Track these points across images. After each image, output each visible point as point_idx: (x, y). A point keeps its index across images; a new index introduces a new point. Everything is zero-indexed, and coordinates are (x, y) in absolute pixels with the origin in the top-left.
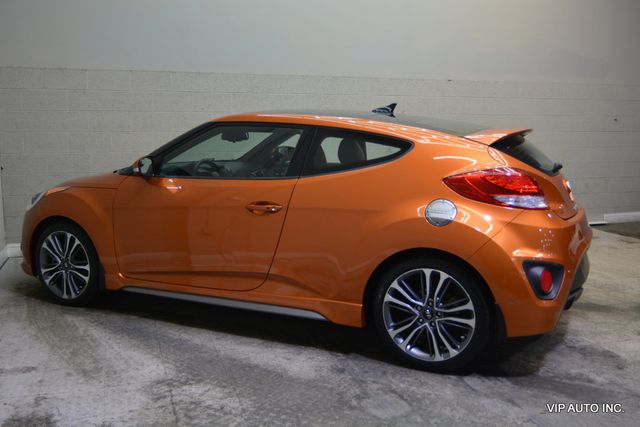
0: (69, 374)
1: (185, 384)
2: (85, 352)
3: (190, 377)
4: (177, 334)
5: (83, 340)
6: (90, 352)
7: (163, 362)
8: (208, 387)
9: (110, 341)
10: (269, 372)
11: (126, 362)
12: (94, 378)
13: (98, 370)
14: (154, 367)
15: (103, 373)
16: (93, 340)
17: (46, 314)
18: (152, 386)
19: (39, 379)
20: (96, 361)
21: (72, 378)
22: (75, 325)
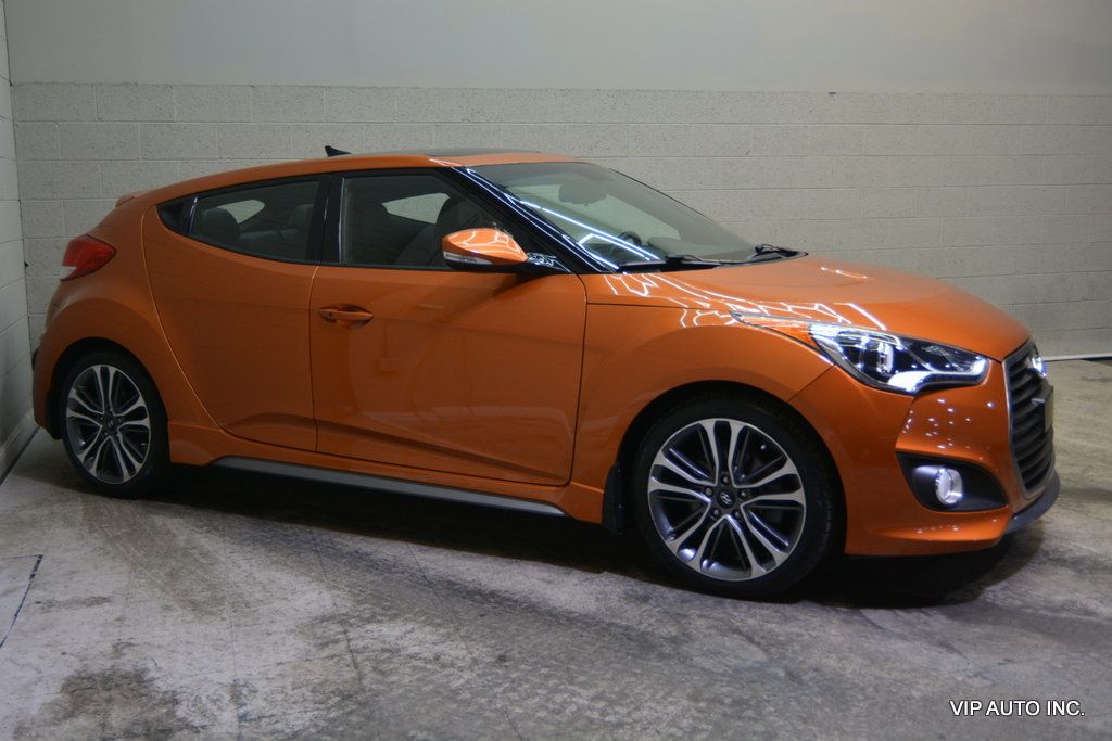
0: (167, 608)
1: (369, 621)
2: (192, 573)
3: (378, 609)
4: (350, 543)
5: (186, 554)
6: (200, 572)
7: (329, 588)
8: (409, 626)
9: (234, 556)
10: (516, 601)
11: (264, 588)
12: (211, 613)
13: (218, 601)
14: (314, 596)
15: (227, 606)
16: (204, 555)
17: (117, 514)
18: (313, 626)
19: (118, 614)
20: (212, 587)
21: (174, 614)
22: (169, 532)
